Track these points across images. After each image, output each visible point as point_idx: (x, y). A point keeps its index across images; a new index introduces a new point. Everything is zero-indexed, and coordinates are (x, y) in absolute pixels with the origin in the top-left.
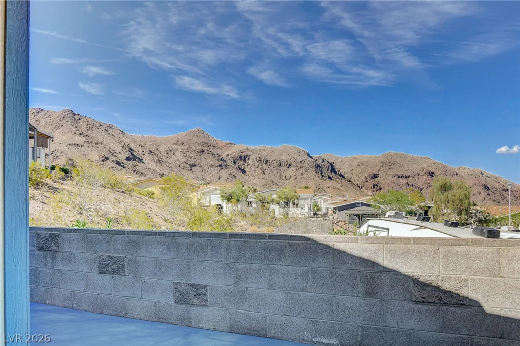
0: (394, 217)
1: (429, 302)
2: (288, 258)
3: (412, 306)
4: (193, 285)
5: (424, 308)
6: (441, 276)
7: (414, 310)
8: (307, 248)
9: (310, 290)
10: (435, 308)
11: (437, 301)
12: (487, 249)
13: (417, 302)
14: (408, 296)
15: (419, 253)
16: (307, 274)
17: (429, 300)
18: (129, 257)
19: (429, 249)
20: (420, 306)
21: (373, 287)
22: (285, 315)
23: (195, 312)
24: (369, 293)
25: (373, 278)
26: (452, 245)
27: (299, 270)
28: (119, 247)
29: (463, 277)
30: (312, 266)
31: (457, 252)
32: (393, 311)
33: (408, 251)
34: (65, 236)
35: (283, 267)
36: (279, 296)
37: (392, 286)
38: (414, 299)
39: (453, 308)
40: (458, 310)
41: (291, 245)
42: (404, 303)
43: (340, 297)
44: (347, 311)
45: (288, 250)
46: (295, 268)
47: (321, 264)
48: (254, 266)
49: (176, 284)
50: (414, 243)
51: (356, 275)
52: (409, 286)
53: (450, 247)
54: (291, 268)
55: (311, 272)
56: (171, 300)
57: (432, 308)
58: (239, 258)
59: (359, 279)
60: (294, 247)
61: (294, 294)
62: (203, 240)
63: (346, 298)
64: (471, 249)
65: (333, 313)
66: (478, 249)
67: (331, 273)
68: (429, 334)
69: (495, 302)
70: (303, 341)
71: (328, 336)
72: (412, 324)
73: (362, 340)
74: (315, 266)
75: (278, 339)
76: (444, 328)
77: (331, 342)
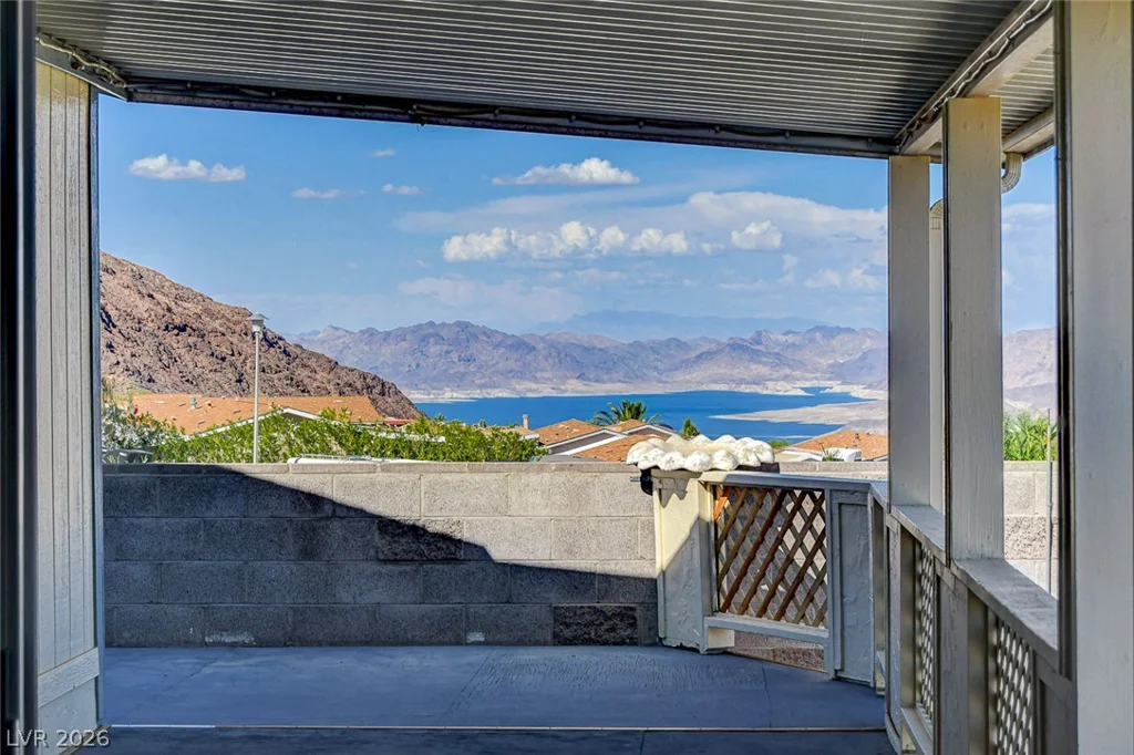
1: (404, 560)
2: (157, 503)
3: (377, 567)
5: (398, 569)
6: (423, 519)
7: (380, 574)
8: (195, 485)
9: (201, 556)
10: (414, 568)
11: (416, 558)
12: (491, 477)
13: (386, 561)
14: (372, 552)
15: (390, 486)
16: (196, 529)
17: (405, 557)
19: (406, 480)
20: (390, 567)
21: (315, 542)
22: (151, 602)
24: (308, 553)
25: (314, 529)
26: (440, 472)
27: (179, 523)
29: (455, 519)
30: (206, 515)
31: (447, 482)
32: (347, 578)
33: (373, 484)
35: (147, 520)
36: (140, 571)
37: (345, 539)
38: (381, 556)
39: (440, 566)
40: (447, 568)
41: (163, 481)
42: (365, 564)
43: (258, 564)
44: (267, 585)
45: (158, 490)
46: (172, 521)
47: (223, 512)
50: (383, 470)
51: (286, 525)
52: (372, 539)
53: (436, 476)
54: (164, 520)
55: (202, 525)
57: (408, 568)
59: (290, 531)
60: (171, 486)
61: (169, 565)
63: (267, 564)
64: (467, 476)
65: (244, 591)
66: (477, 477)
67: (241, 526)
68: (403, 608)
69: (500, 552)
70: (187, 644)
71: (234, 630)
72: (377, 595)
73: (295, 629)
74: (210, 515)
75: (138, 645)
76: (426, 596)
77: (240, 639)
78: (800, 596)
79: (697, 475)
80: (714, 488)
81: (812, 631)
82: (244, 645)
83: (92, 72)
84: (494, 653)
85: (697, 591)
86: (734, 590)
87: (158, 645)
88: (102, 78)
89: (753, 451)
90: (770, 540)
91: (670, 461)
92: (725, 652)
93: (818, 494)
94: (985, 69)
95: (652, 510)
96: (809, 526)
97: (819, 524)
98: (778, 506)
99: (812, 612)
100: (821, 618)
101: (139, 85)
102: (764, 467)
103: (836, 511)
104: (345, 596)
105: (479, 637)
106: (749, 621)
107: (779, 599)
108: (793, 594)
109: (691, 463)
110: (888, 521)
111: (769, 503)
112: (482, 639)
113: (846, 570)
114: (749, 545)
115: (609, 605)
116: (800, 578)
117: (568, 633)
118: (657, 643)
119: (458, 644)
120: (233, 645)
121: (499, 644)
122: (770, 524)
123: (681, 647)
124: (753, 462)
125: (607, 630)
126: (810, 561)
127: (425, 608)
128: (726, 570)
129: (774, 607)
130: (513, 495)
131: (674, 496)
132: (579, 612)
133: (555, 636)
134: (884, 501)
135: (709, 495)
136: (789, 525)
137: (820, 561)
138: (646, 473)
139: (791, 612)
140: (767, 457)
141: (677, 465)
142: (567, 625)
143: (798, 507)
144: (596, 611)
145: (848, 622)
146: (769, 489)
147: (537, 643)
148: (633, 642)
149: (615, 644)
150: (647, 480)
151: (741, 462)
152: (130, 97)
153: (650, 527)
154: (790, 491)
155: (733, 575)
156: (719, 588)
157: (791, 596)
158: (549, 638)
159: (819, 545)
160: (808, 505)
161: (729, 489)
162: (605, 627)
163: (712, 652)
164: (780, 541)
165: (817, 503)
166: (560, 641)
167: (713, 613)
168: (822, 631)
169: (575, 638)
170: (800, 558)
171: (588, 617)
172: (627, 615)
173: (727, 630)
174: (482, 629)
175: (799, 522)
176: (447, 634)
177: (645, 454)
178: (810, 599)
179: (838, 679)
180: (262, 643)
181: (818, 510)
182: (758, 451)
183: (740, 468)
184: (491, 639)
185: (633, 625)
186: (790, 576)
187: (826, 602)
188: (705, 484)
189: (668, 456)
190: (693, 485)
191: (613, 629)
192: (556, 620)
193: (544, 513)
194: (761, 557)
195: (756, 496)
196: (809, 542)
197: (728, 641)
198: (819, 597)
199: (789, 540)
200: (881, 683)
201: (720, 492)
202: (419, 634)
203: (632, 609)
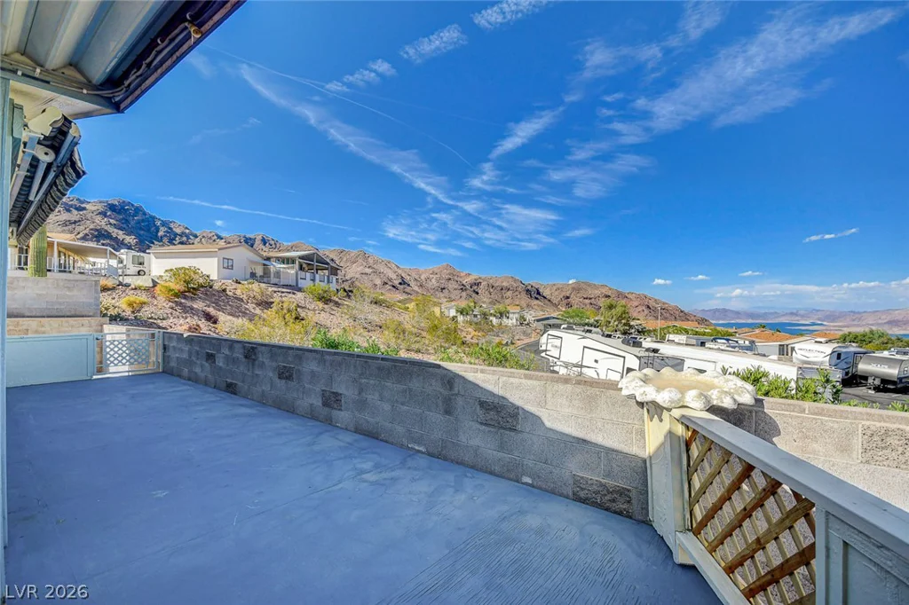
0: (566, 329)
1: (490, 425)
2: (393, 377)
3: (479, 426)
4: (333, 393)
5: (487, 429)
6: (500, 403)
7: (479, 430)
8: (406, 370)
9: (408, 405)
10: (495, 430)
11: (496, 425)
12: (535, 383)
13: (481, 423)
14: (476, 417)
15: (484, 381)
16: (406, 391)
17: (490, 423)
18: (296, 367)
19: (491, 379)
20: (483, 427)
21: (451, 407)
22: (391, 423)
23: (335, 413)
24: (448, 412)
25: (450, 400)
26: (508, 377)
27: (400, 387)
28: (290, 359)
29: (516, 406)
30: (409, 384)
31: (512, 383)
32: (464, 429)
33: (476, 379)
34: (260, 348)
35: (390, 384)
36: (387, 407)
37: (464, 408)
38: (480, 420)
39: (508, 432)
40: (513, 434)
41: (395, 366)
42: (473, 423)
43: (428, 413)
44: (432, 425)
45: (393, 371)
46: (398, 386)
47: (415, 384)
48: (372, 382)
49: (323, 390)
51: (439, 395)
52: (475, 409)
54: (395, 385)
55: (408, 390)
56: (320, 404)
57: (492, 429)
58: (362, 374)
59: (440, 399)
60: (398, 369)
61: (396, 406)
62: (339, 358)
63: (431, 414)
64: (523, 381)
65: (423, 425)
66: (530, 382)
67: (421, 393)
68: (490, 451)
69: (548, 424)
70: (402, 446)
71: (419, 444)
72: (475, 442)
73: (442, 451)
74: (411, 385)
75: (386, 442)
76: (501, 448)
77: (421, 449)
79: (668, 410)
80: (685, 422)
82: (423, 453)
86: (705, 522)
87: (392, 443)
95: (643, 421)
104: (463, 438)
105: (528, 480)
107: (748, 575)
109: (662, 399)
112: (530, 482)
115: (611, 483)
117: (582, 494)
118: (647, 521)
119: (517, 481)
120: (419, 451)
121: (540, 488)
125: (610, 500)
127: (500, 455)
128: (698, 500)
130: (549, 396)
131: (656, 417)
132: (590, 482)
133: (573, 495)
135: (680, 428)
141: (651, 398)
142: (581, 489)
144: (601, 484)
147: (562, 495)
148: (628, 516)
149: (615, 512)
155: (706, 505)
156: (692, 512)
158: (570, 494)
162: (608, 498)
163: (683, 565)
166: (577, 499)
167: (686, 529)
169: (587, 499)
171: (594, 487)
172: (624, 494)
174: (530, 476)
176: (512, 474)
180: (429, 454)
183: (711, 409)
184: (535, 484)
185: (629, 502)
188: (677, 418)
190: (666, 415)
191: (614, 501)
192: (575, 484)
193: (567, 410)
202: (497, 469)
203: (629, 491)
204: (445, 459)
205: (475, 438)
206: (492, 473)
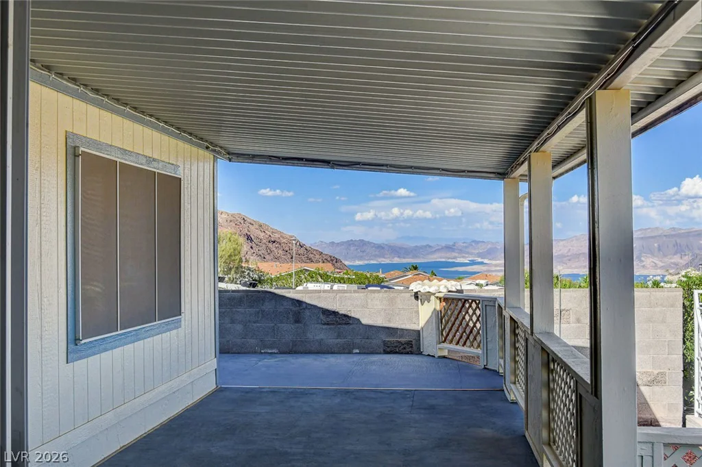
2: (245, 304)
3: (321, 326)
5: (329, 327)
6: (338, 309)
7: (323, 328)
8: (258, 297)
9: (260, 322)
10: (334, 326)
11: (335, 323)
12: (362, 294)
13: (324, 324)
14: (320, 321)
15: (326, 298)
16: (258, 312)
17: (331, 323)
19: (332, 295)
20: (326, 326)
21: (300, 317)
22: (243, 338)
24: (297, 321)
25: (300, 313)
27: (252, 310)
29: (349, 309)
30: (262, 307)
31: (346, 297)
32: (311, 330)
33: (320, 297)
35: (241, 309)
36: (239, 327)
37: (310, 316)
38: (323, 322)
39: (344, 326)
40: (346, 326)
41: (247, 296)
42: (317, 325)
43: (279, 325)
44: (283, 332)
45: (245, 299)
46: (250, 310)
47: (268, 306)
51: (290, 311)
52: (320, 316)
53: (342, 294)
54: (247, 309)
55: (260, 311)
57: (332, 326)
59: (291, 313)
60: (250, 297)
61: (249, 325)
63: (283, 325)
64: (353, 294)
65: (275, 334)
66: (357, 295)
67: (274, 311)
68: (331, 340)
69: (365, 321)
70: (255, 353)
71: (271, 348)
72: (321, 336)
73: (292, 348)
74: (264, 308)
75: (239, 353)
76: (338, 336)
77: (273, 351)
78: (471, 338)
79: (434, 294)
80: (440, 299)
81: (475, 351)
82: (275, 353)
83: (214, 151)
84: (362, 357)
85: (434, 336)
86: (448, 335)
87: (245, 353)
88: (219, 153)
89: (453, 285)
90: (460, 318)
91: (425, 289)
92: (444, 357)
93: (478, 302)
94: (545, 141)
95: (418, 306)
96: (474, 313)
97: (478, 312)
98: (463, 306)
99: (475, 344)
100: (479, 346)
101: (233, 156)
102: (458, 291)
103: (484, 307)
104: (310, 336)
106: (453, 346)
107: (464, 338)
108: (468, 336)
109: (432, 290)
110: (504, 313)
111: (460, 304)
112: (358, 352)
113: (488, 329)
114: (453, 319)
115: (403, 340)
116: (471, 332)
117: (388, 350)
118: (420, 353)
119: (350, 353)
120: (271, 353)
121: (365, 353)
122: (460, 312)
123: (429, 355)
124: (454, 289)
125: (403, 349)
126: (475, 326)
127: (339, 340)
128: (445, 328)
129: (462, 341)
130: (369, 301)
131: (426, 302)
132: (392, 342)
133: (384, 350)
134: (503, 305)
135: (438, 301)
136: (467, 312)
137: (478, 325)
138: (416, 293)
139: (468, 343)
140: (459, 288)
141: (427, 291)
142: (388, 347)
143: (470, 306)
144: (399, 342)
145: (488, 348)
146: (460, 300)
147: (377, 353)
148: (412, 353)
149: (405, 353)
150: (416, 296)
151: (450, 289)
152: (230, 160)
153: (417, 312)
154: (467, 300)
155: (447, 330)
156: (442, 334)
157: (468, 338)
158: (382, 351)
159: (478, 320)
160: (474, 305)
161: (446, 299)
162: (402, 347)
163: (439, 357)
164: (464, 318)
165: (477, 305)
166: (386, 352)
167: (440, 343)
168: (479, 351)
169: (391, 351)
170: (471, 324)
171: (395, 344)
172: (409, 343)
173: (445, 349)
174: (358, 349)
175: (471, 311)
176: (346, 350)
177: (415, 287)
178: (475, 339)
179: (485, 368)
180: (281, 353)
181: (478, 307)
182: (456, 285)
183: (449, 291)
184: (361, 352)
185: (412, 347)
186: (468, 331)
187: (480, 341)
188: (437, 297)
189: (424, 287)
190: (433, 298)
191: (405, 348)
192: (384, 345)
193: (380, 307)
194: (458, 322)
195: (455, 302)
196: (474, 318)
197: (445, 353)
198: (478, 338)
199: (467, 318)
200: (501, 371)
201: (442, 300)
202: (336, 350)
203: (411, 341)
204: (296, 353)
205: (319, 333)
206: (332, 353)
